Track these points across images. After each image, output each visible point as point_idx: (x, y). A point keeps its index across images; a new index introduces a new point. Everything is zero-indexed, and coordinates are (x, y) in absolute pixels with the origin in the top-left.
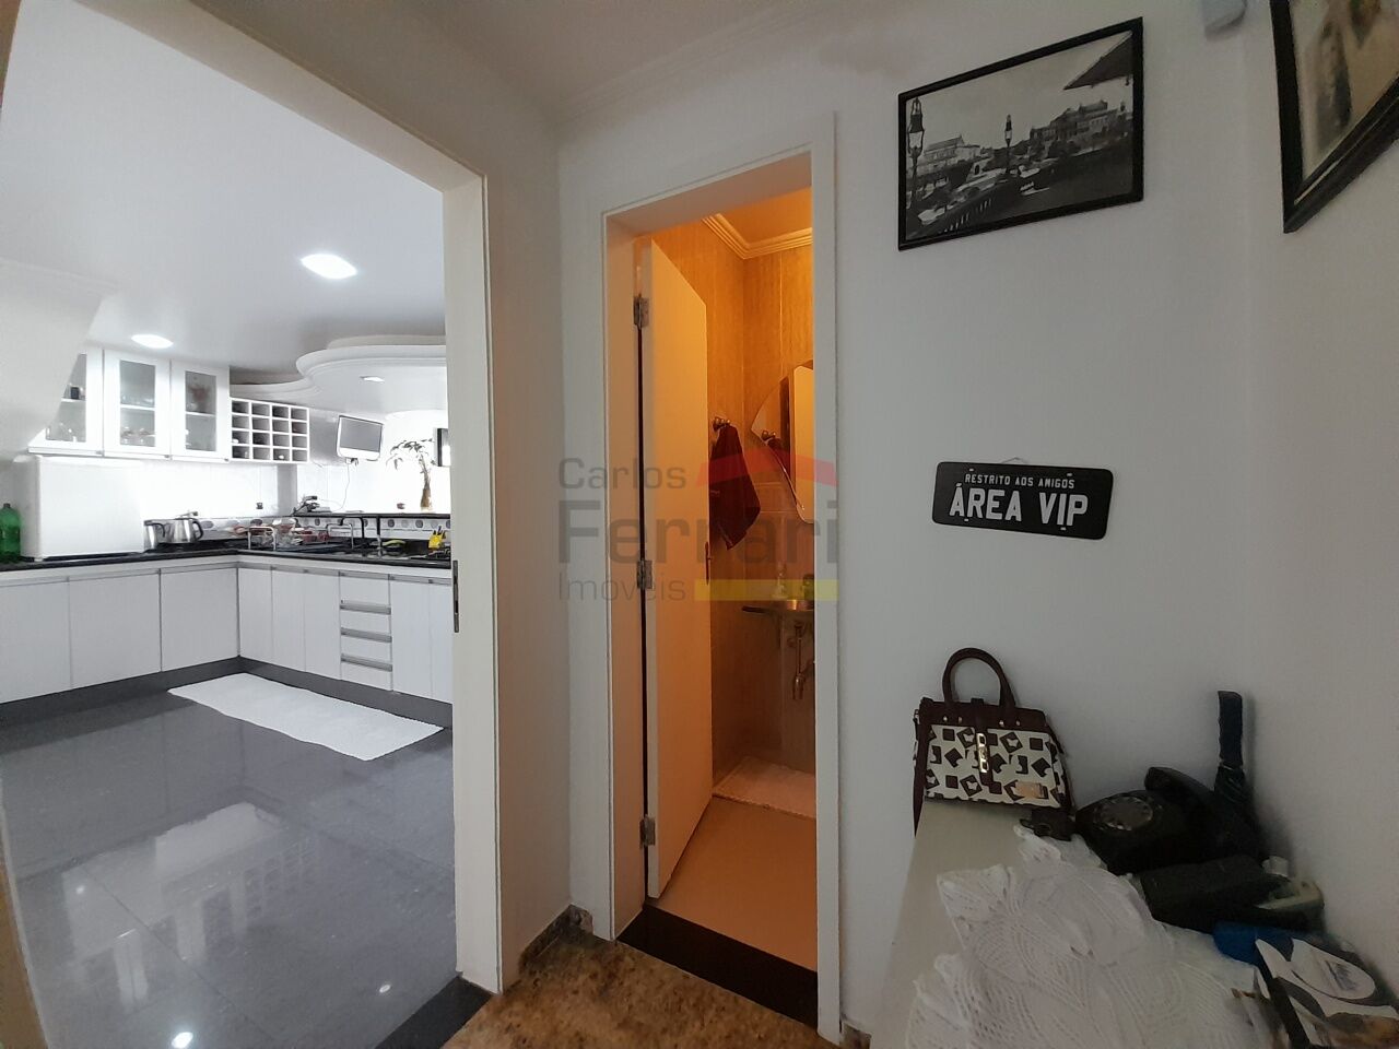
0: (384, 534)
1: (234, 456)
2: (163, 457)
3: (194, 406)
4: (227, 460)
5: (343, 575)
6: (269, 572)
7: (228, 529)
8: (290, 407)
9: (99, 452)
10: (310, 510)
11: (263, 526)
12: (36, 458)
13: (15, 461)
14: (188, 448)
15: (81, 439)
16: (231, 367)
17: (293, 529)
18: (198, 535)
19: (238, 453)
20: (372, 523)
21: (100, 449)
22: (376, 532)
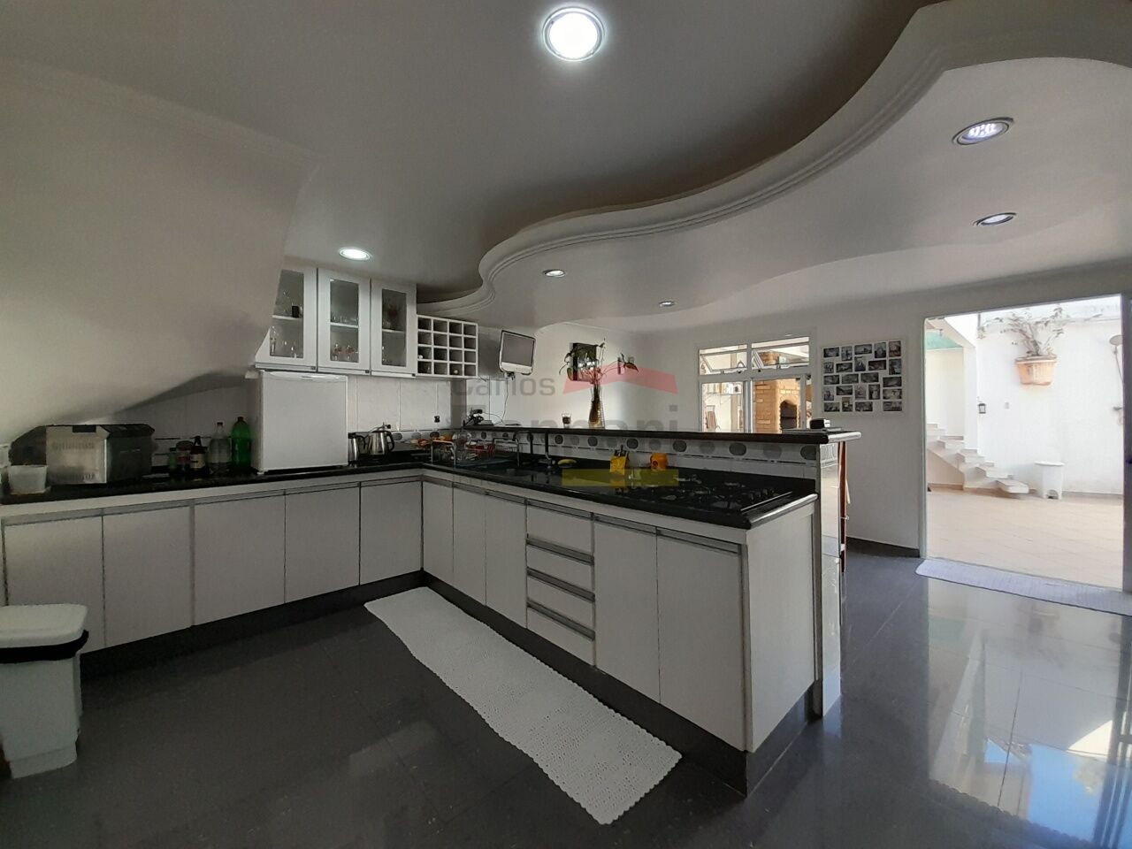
0: (552, 451)
1: (419, 372)
2: (364, 373)
3: (388, 324)
4: (414, 375)
5: (530, 504)
6: (450, 489)
7: (414, 441)
8: (463, 323)
9: (314, 368)
10: (476, 424)
11: (442, 439)
12: (260, 373)
13: (247, 377)
14: (383, 363)
15: (300, 356)
16: (417, 285)
17: (468, 443)
18: (391, 446)
19: (422, 367)
20: (538, 439)
21: (315, 365)
22: (544, 448)
